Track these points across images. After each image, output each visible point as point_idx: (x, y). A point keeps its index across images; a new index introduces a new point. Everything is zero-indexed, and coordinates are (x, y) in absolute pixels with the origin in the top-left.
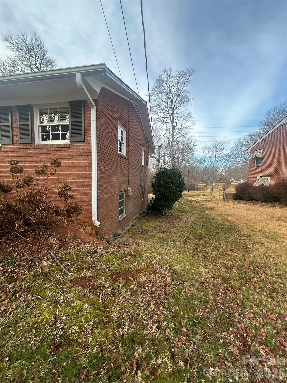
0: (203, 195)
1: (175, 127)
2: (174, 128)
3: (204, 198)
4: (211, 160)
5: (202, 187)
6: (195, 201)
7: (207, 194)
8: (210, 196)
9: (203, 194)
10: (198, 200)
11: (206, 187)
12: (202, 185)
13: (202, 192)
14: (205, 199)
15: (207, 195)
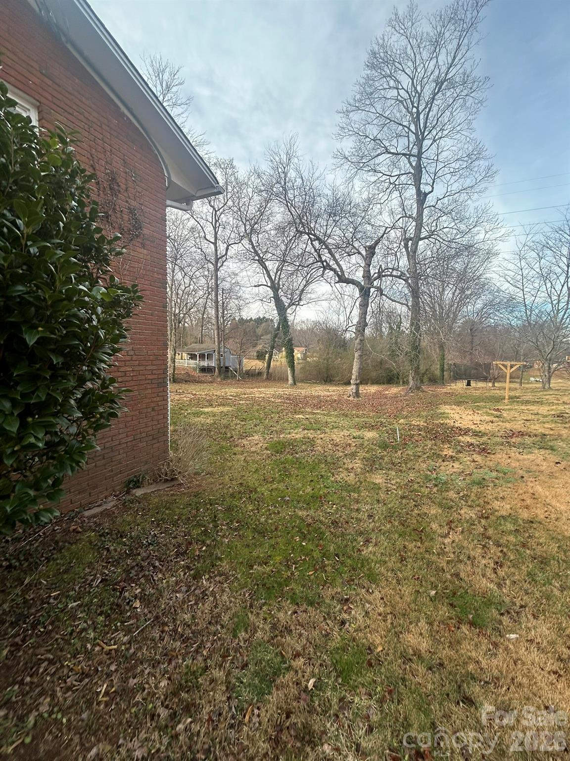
0: (510, 398)
1: (426, 195)
2: (422, 197)
3: (514, 419)
4: (549, 285)
5: (508, 372)
6: (466, 432)
7: (529, 397)
8: (543, 410)
9: (513, 394)
10: (482, 428)
11: (525, 373)
12: (508, 363)
13: (506, 388)
14: (518, 426)
15: (527, 402)
